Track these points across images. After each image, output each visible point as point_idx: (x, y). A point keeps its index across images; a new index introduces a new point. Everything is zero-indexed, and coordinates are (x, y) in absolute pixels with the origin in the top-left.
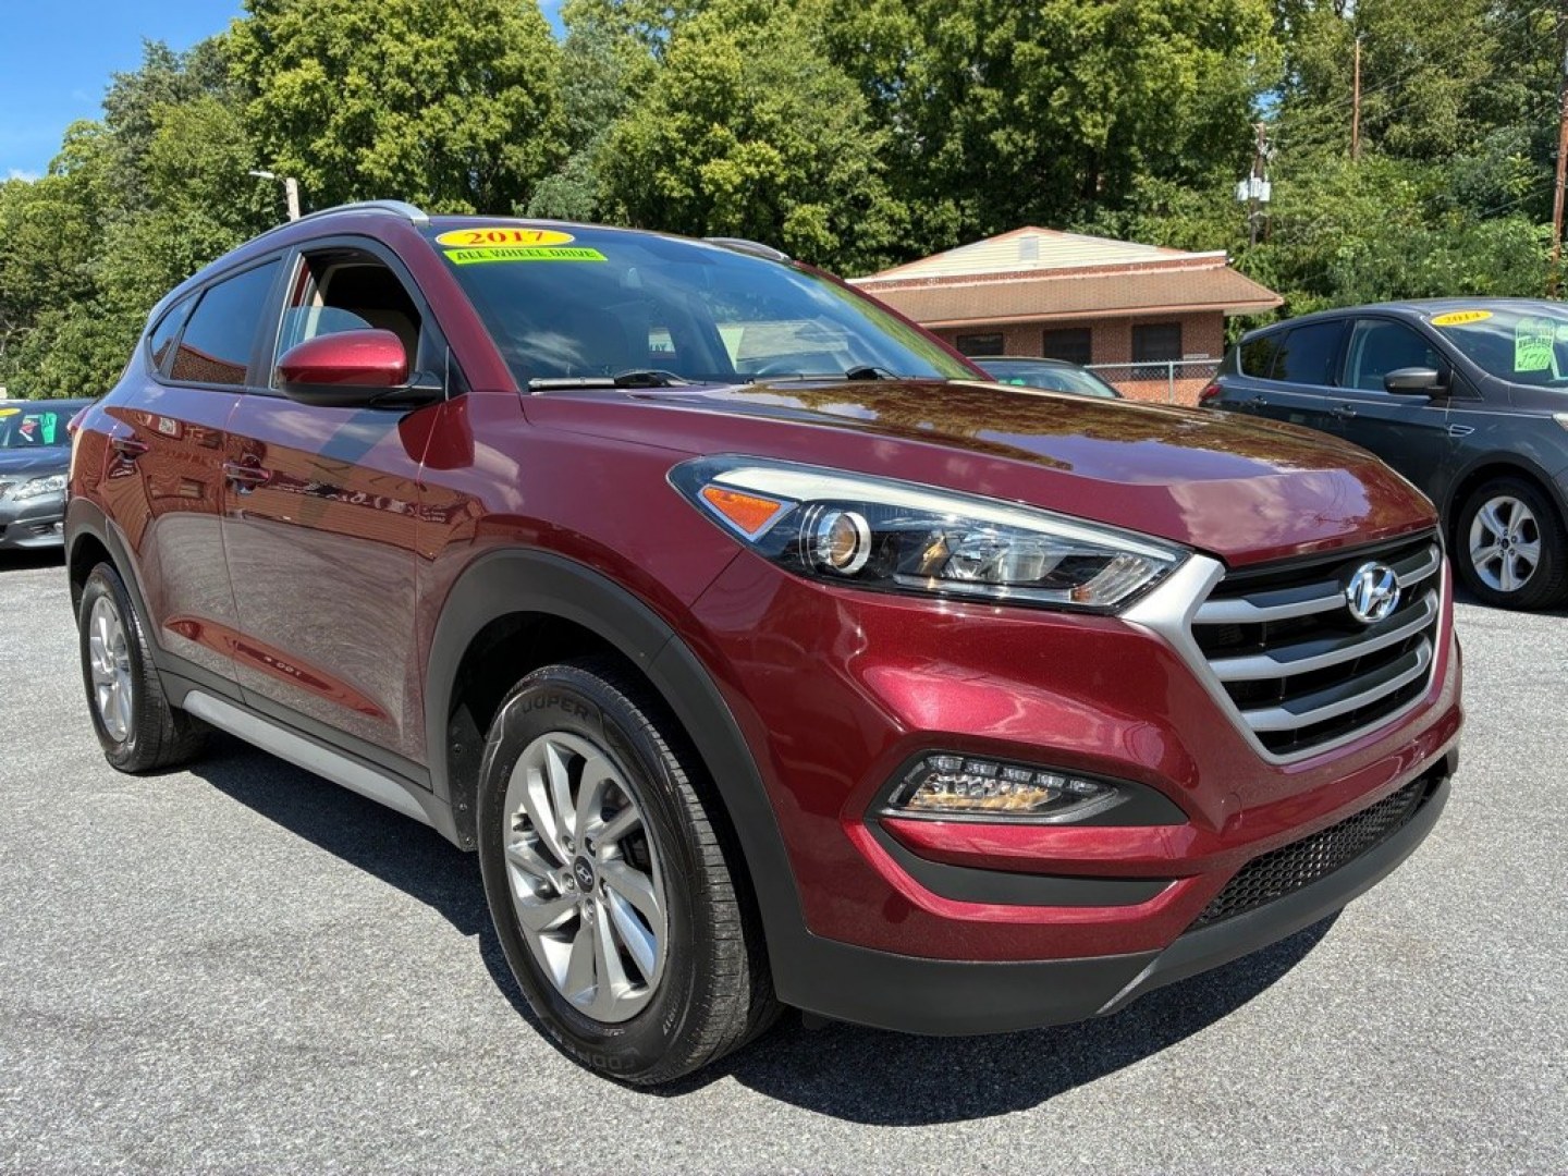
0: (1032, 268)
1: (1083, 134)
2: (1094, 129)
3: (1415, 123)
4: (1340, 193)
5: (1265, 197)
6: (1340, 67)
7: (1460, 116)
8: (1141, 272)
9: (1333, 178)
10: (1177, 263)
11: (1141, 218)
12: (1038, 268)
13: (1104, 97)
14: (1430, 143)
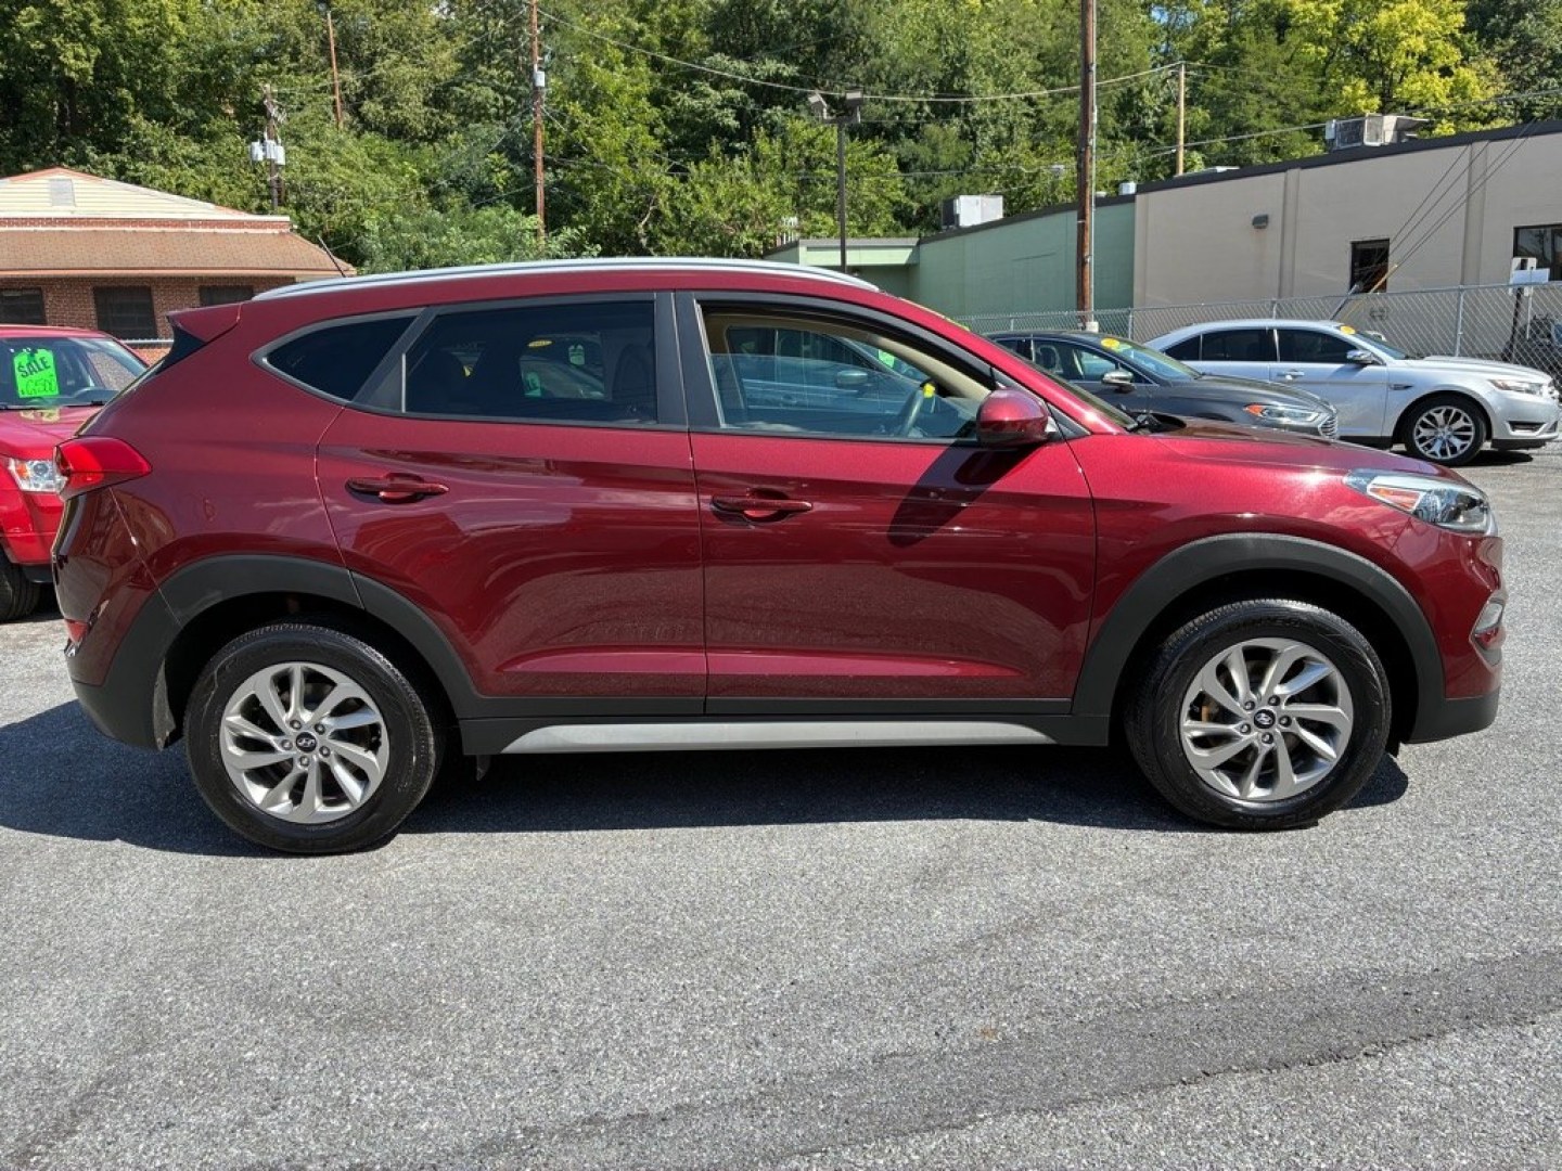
0: (69, 215)
1: (63, 65)
2: (77, 60)
3: (387, 104)
4: (352, 166)
5: (281, 161)
6: (307, 37)
7: (425, 103)
8: (201, 230)
9: (342, 150)
10: (240, 224)
11: (141, 165)
12: (76, 215)
13: (84, 26)
14: (403, 125)
